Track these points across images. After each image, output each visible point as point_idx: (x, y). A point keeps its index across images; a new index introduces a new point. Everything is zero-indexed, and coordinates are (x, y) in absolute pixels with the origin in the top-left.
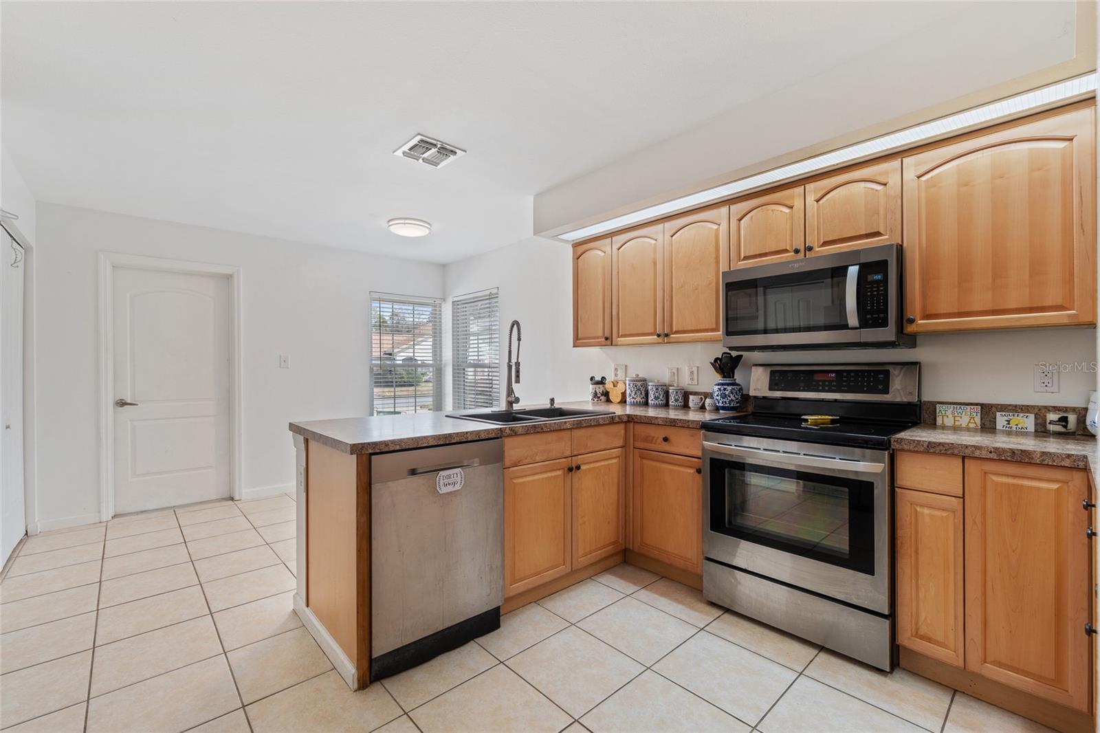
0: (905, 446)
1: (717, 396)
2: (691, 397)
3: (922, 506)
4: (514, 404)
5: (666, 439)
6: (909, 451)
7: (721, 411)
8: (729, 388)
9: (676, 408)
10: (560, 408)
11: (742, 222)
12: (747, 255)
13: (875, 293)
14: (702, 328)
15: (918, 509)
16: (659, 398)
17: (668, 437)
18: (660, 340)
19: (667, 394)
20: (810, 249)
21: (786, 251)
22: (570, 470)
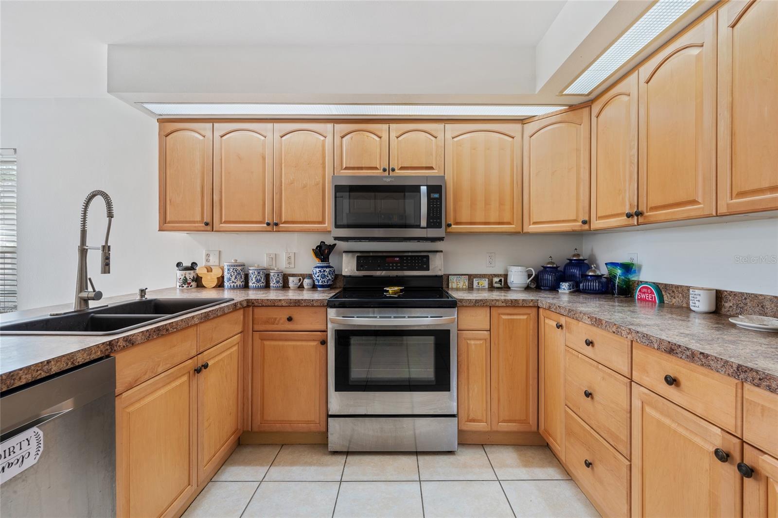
0: (464, 304)
1: (318, 276)
2: (291, 279)
3: (470, 339)
4: (90, 302)
5: (290, 319)
6: (466, 306)
7: (319, 289)
8: (327, 270)
9: (277, 289)
10: (155, 300)
11: (344, 139)
12: (348, 166)
13: (435, 206)
14: (309, 220)
15: (469, 342)
16: (260, 281)
17: (291, 316)
18: (269, 228)
19: (267, 277)
20: (393, 170)
21: (376, 168)
22: (198, 371)
